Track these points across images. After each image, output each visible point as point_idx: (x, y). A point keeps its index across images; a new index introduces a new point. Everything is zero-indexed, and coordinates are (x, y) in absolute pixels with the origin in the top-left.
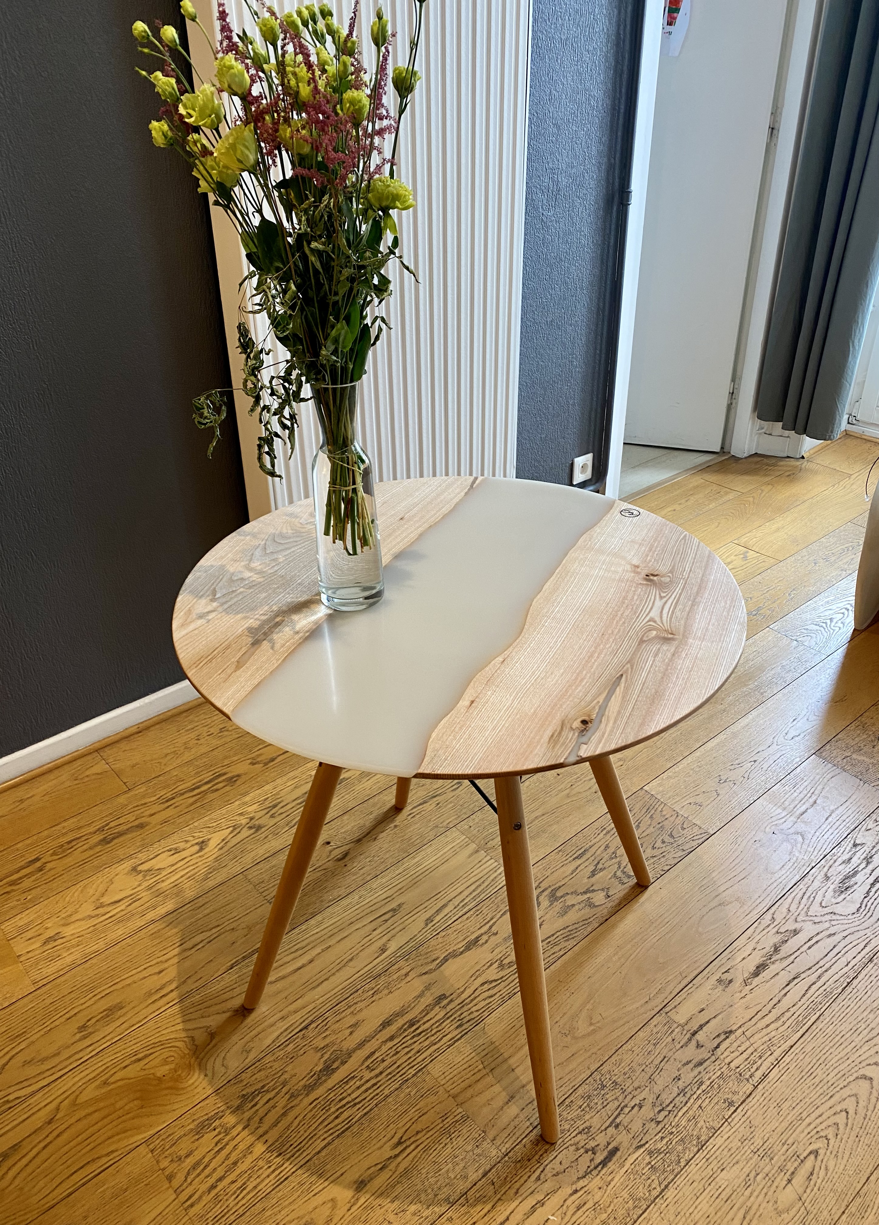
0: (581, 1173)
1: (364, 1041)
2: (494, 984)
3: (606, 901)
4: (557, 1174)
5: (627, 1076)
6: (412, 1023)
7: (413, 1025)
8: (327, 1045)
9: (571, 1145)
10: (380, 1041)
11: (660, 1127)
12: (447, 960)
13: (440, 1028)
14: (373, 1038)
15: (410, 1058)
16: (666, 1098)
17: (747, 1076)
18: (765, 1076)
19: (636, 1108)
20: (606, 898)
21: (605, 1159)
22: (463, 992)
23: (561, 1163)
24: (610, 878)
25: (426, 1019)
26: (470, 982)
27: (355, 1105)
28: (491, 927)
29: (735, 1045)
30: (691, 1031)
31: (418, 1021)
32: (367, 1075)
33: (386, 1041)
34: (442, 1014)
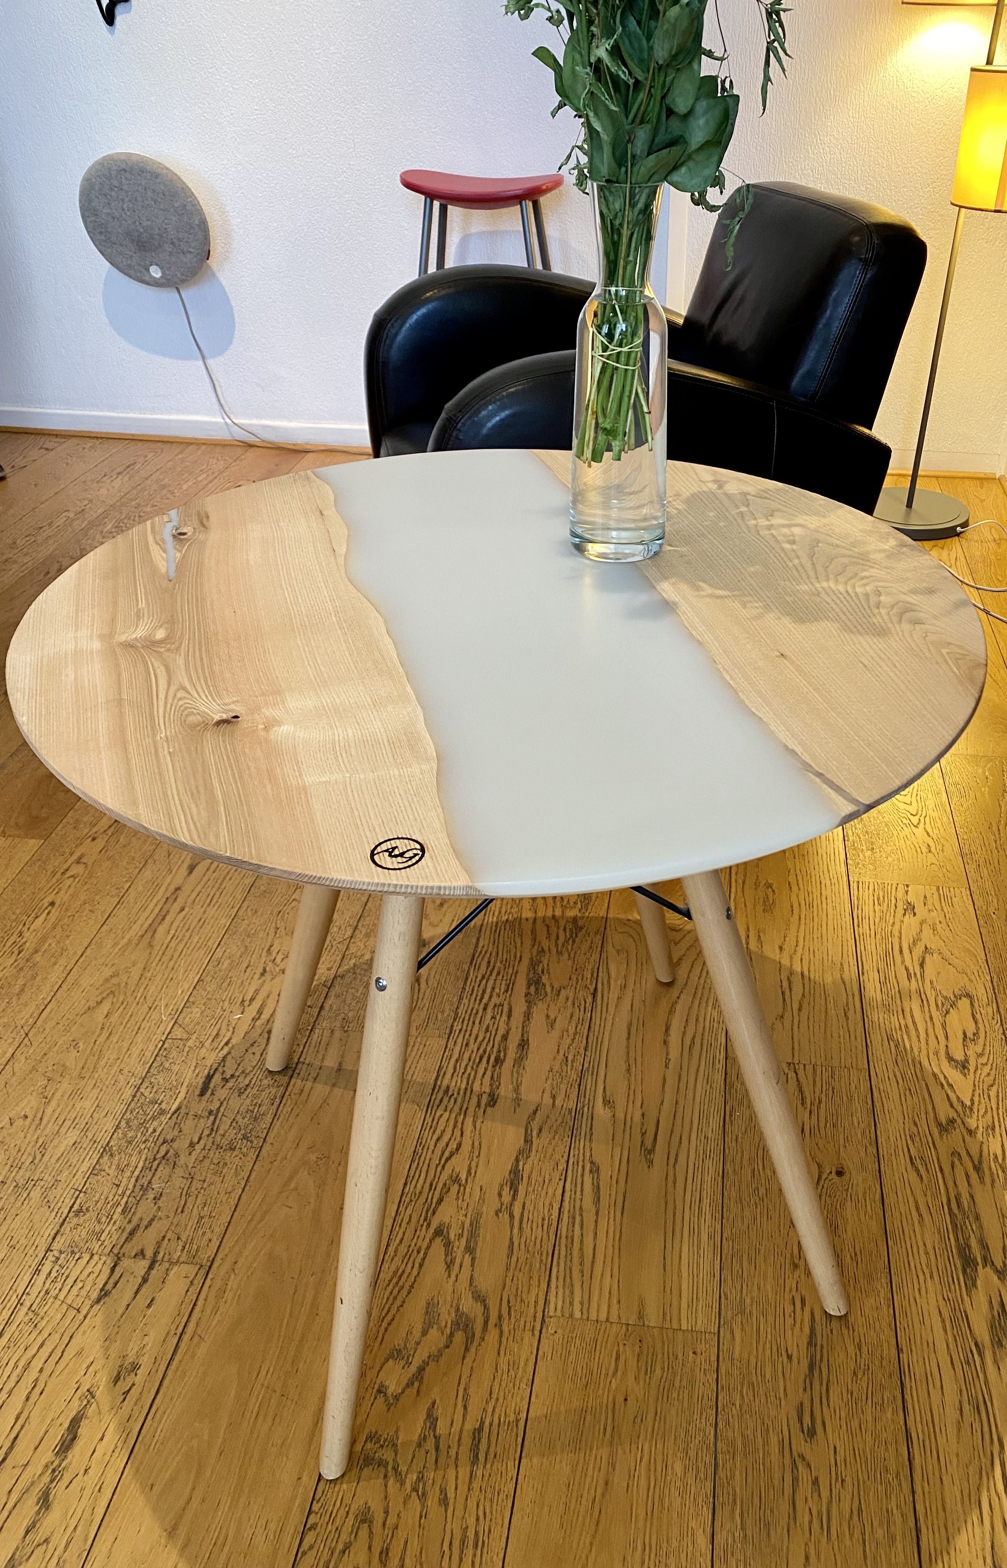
0: (229, 1057)
1: (529, 1020)
2: (447, 1154)
3: (378, 1382)
4: (252, 1045)
5: (221, 1164)
6: (499, 1061)
7: (497, 1060)
8: (558, 995)
9: (251, 1071)
10: (513, 1030)
11: (161, 1140)
12: (526, 1141)
13: (466, 1075)
14: (523, 1027)
15: (470, 1035)
16: (164, 1171)
17: (63, 1256)
18: (37, 1271)
19: (196, 1140)
20: (382, 1385)
21: (210, 1081)
22: (474, 1122)
23: (254, 1053)
24: (397, 1432)
25: (489, 1073)
26: (477, 1137)
27: (483, 978)
28: (512, 1216)
29: (87, 1288)
30: (158, 1263)
31: (494, 1066)
32: (495, 1000)
33: (508, 1033)
34: (477, 1087)
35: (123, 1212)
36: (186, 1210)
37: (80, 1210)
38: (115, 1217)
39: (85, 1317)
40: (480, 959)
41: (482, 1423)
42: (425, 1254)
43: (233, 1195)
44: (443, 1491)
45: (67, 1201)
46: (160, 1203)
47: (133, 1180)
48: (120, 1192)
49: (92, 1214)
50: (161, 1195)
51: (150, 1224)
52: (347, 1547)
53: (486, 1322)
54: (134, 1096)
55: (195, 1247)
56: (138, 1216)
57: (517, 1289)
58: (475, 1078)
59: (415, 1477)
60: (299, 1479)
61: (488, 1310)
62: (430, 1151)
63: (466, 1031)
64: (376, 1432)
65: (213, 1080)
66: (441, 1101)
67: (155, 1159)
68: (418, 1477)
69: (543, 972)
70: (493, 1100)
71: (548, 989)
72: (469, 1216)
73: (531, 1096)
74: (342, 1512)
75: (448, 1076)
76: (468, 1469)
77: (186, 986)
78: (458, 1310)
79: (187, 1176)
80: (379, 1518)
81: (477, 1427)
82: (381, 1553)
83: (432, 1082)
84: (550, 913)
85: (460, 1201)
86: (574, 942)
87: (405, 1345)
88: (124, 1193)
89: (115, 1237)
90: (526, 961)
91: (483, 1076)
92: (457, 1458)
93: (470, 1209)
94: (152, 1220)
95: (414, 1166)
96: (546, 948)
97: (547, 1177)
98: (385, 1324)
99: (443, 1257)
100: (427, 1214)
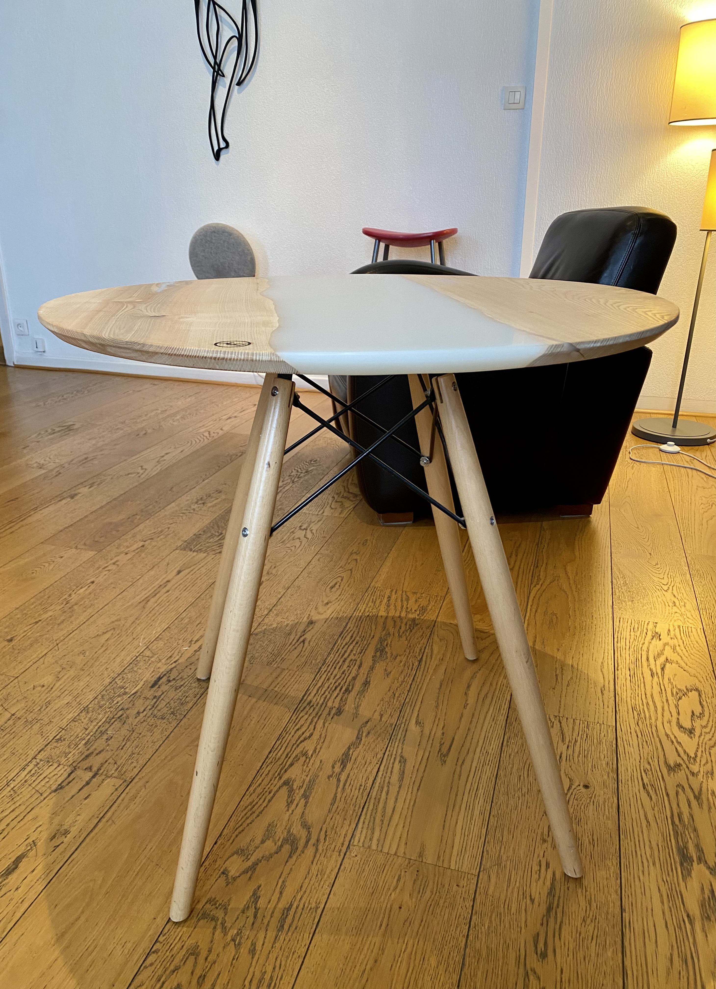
0: (175, 669)
1: (372, 670)
2: (302, 739)
4: (191, 664)
5: (153, 726)
6: (348, 690)
7: (346, 690)
8: (395, 659)
9: (186, 678)
10: (361, 674)
11: (120, 708)
12: (357, 738)
13: (324, 696)
14: (368, 674)
15: (332, 674)
16: (117, 724)
17: (42, 762)
18: (24, 769)
19: (141, 711)
20: (226, 869)
21: (159, 680)
22: (324, 723)
24: (229, 901)
25: (340, 696)
26: (324, 731)
27: (346, 644)
28: (339, 780)
29: (51, 783)
30: (99, 775)
31: (344, 693)
32: (352, 657)
33: (357, 676)
34: (330, 704)
35: (86, 744)
36: (124, 748)
37: (60, 739)
38: (79, 746)
39: (44, 799)
40: (346, 634)
41: (291, 905)
42: (274, 795)
43: (156, 744)
44: (254, 944)
45: (53, 733)
46: (109, 742)
47: (97, 727)
48: (87, 733)
49: (67, 742)
50: (111, 738)
51: (100, 752)
52: (177, 969)
53: (307, 842)
54: (111, 683)
55: (124, 769)
56: (94, 747)
57: (334, 825)
58: (330, 698)
59: (235, 932)
60: (155, 919)
61: (310, 835)
62: (291, 736)
63: (329, 672)
64: (215, 898)
65: (161, 681)
66: (305, 708)
67: (113, 718)
68: (238, 932)
69: (387, 645)
70: (339, 712)
71: (389, 655)
72: (309, 776)
73: (365, 712)
74: (179, 945)
75: (312, 694)
76: (274, 934)
77: (159, 629)
78: (289, 831)
79: (131, 729)
80: (204, 954)
81: (287, 907)
82: (200, 977)
83: (301, 697)
84: (397, 614)
85: (304, 767)
86: (411, 631)
87: (248, 848)
88: (89, 734)
89: (76, 757)
90: (376, 639)
91: (335, 698)
92: (268, 925)
93: (311, 772)
94: (102, 751)
95: (279, 742)
96: (392, 633)
97: (368, 760)
98: (236, 833)
99: (286, 798)
100: (281, 771)
